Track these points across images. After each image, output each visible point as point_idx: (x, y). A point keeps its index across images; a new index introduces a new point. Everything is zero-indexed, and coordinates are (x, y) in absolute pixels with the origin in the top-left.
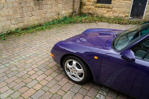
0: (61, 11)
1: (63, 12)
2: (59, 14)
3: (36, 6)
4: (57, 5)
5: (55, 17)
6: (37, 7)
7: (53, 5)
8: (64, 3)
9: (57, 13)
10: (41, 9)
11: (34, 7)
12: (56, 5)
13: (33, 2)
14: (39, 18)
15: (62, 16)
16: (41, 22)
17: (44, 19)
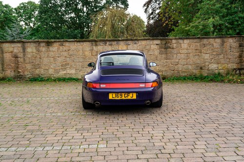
0: (207, 64)
1: (213, 66)
2: (201, 68)
3: (162, 54)
4: (198, 55)
5: (194, 71)
6: (164, 56)
7: (191, 55)
8: (215, 53)
9: (197, 67)
10: (170, 59)
11: (159, 56)
12: (196, 55)
13: (158, 51)
14: (164, 69)
15: (210, 72)
16: (166, 75)
17: (172, 72)
